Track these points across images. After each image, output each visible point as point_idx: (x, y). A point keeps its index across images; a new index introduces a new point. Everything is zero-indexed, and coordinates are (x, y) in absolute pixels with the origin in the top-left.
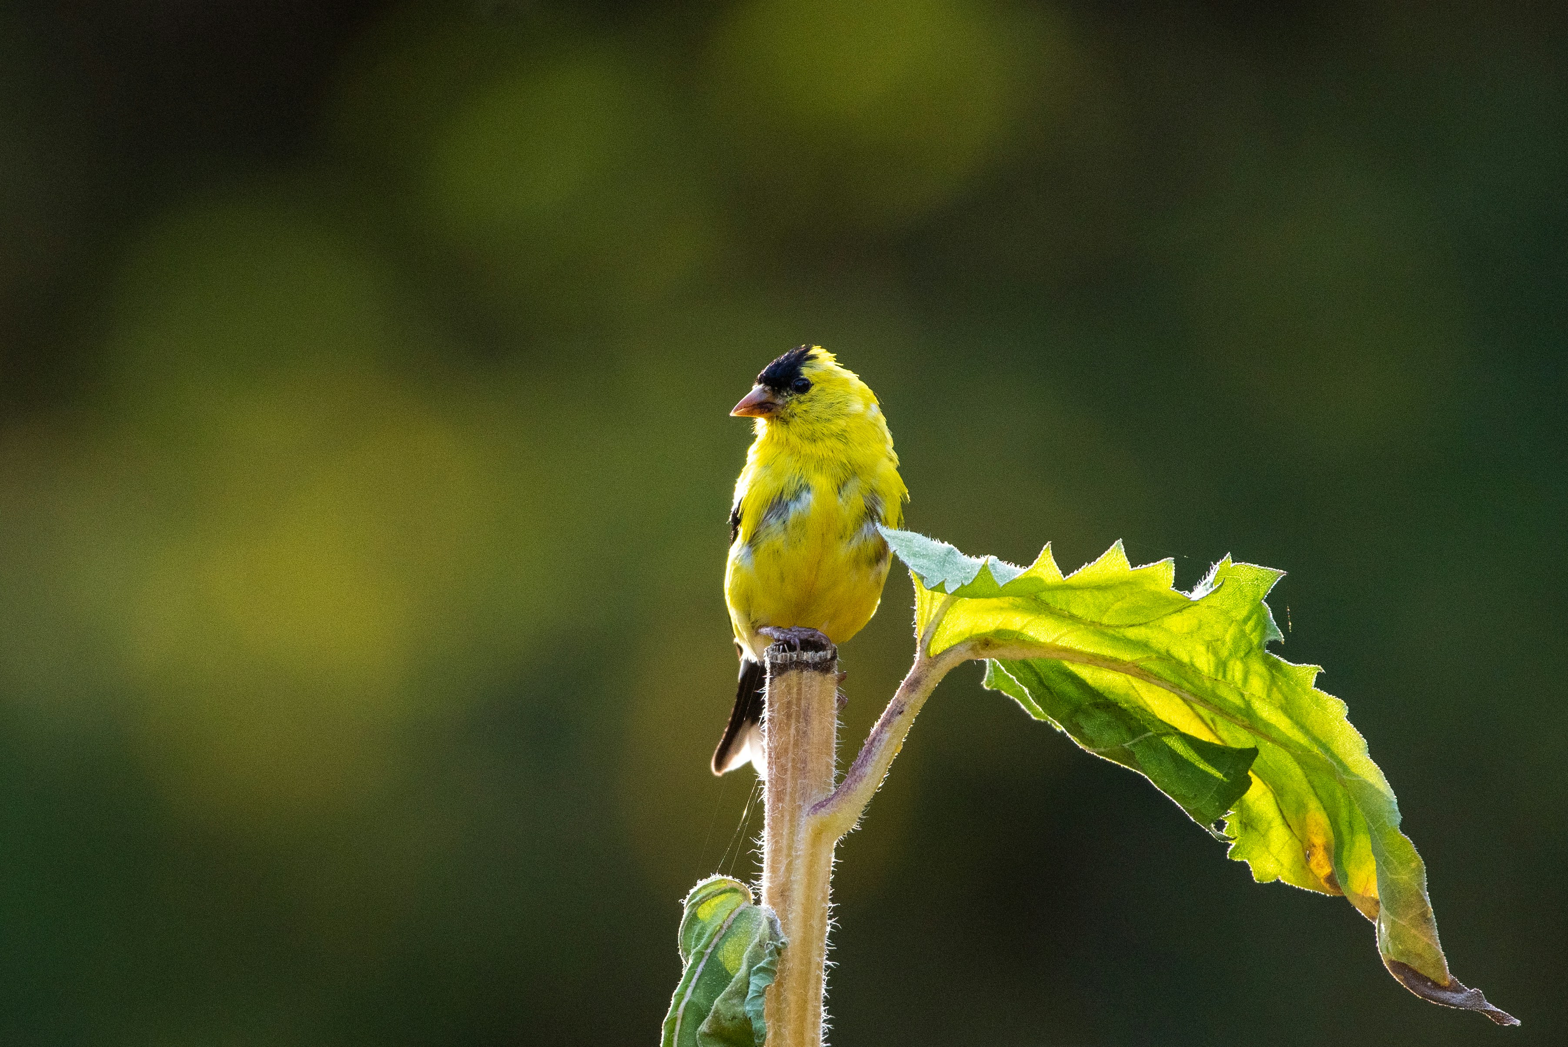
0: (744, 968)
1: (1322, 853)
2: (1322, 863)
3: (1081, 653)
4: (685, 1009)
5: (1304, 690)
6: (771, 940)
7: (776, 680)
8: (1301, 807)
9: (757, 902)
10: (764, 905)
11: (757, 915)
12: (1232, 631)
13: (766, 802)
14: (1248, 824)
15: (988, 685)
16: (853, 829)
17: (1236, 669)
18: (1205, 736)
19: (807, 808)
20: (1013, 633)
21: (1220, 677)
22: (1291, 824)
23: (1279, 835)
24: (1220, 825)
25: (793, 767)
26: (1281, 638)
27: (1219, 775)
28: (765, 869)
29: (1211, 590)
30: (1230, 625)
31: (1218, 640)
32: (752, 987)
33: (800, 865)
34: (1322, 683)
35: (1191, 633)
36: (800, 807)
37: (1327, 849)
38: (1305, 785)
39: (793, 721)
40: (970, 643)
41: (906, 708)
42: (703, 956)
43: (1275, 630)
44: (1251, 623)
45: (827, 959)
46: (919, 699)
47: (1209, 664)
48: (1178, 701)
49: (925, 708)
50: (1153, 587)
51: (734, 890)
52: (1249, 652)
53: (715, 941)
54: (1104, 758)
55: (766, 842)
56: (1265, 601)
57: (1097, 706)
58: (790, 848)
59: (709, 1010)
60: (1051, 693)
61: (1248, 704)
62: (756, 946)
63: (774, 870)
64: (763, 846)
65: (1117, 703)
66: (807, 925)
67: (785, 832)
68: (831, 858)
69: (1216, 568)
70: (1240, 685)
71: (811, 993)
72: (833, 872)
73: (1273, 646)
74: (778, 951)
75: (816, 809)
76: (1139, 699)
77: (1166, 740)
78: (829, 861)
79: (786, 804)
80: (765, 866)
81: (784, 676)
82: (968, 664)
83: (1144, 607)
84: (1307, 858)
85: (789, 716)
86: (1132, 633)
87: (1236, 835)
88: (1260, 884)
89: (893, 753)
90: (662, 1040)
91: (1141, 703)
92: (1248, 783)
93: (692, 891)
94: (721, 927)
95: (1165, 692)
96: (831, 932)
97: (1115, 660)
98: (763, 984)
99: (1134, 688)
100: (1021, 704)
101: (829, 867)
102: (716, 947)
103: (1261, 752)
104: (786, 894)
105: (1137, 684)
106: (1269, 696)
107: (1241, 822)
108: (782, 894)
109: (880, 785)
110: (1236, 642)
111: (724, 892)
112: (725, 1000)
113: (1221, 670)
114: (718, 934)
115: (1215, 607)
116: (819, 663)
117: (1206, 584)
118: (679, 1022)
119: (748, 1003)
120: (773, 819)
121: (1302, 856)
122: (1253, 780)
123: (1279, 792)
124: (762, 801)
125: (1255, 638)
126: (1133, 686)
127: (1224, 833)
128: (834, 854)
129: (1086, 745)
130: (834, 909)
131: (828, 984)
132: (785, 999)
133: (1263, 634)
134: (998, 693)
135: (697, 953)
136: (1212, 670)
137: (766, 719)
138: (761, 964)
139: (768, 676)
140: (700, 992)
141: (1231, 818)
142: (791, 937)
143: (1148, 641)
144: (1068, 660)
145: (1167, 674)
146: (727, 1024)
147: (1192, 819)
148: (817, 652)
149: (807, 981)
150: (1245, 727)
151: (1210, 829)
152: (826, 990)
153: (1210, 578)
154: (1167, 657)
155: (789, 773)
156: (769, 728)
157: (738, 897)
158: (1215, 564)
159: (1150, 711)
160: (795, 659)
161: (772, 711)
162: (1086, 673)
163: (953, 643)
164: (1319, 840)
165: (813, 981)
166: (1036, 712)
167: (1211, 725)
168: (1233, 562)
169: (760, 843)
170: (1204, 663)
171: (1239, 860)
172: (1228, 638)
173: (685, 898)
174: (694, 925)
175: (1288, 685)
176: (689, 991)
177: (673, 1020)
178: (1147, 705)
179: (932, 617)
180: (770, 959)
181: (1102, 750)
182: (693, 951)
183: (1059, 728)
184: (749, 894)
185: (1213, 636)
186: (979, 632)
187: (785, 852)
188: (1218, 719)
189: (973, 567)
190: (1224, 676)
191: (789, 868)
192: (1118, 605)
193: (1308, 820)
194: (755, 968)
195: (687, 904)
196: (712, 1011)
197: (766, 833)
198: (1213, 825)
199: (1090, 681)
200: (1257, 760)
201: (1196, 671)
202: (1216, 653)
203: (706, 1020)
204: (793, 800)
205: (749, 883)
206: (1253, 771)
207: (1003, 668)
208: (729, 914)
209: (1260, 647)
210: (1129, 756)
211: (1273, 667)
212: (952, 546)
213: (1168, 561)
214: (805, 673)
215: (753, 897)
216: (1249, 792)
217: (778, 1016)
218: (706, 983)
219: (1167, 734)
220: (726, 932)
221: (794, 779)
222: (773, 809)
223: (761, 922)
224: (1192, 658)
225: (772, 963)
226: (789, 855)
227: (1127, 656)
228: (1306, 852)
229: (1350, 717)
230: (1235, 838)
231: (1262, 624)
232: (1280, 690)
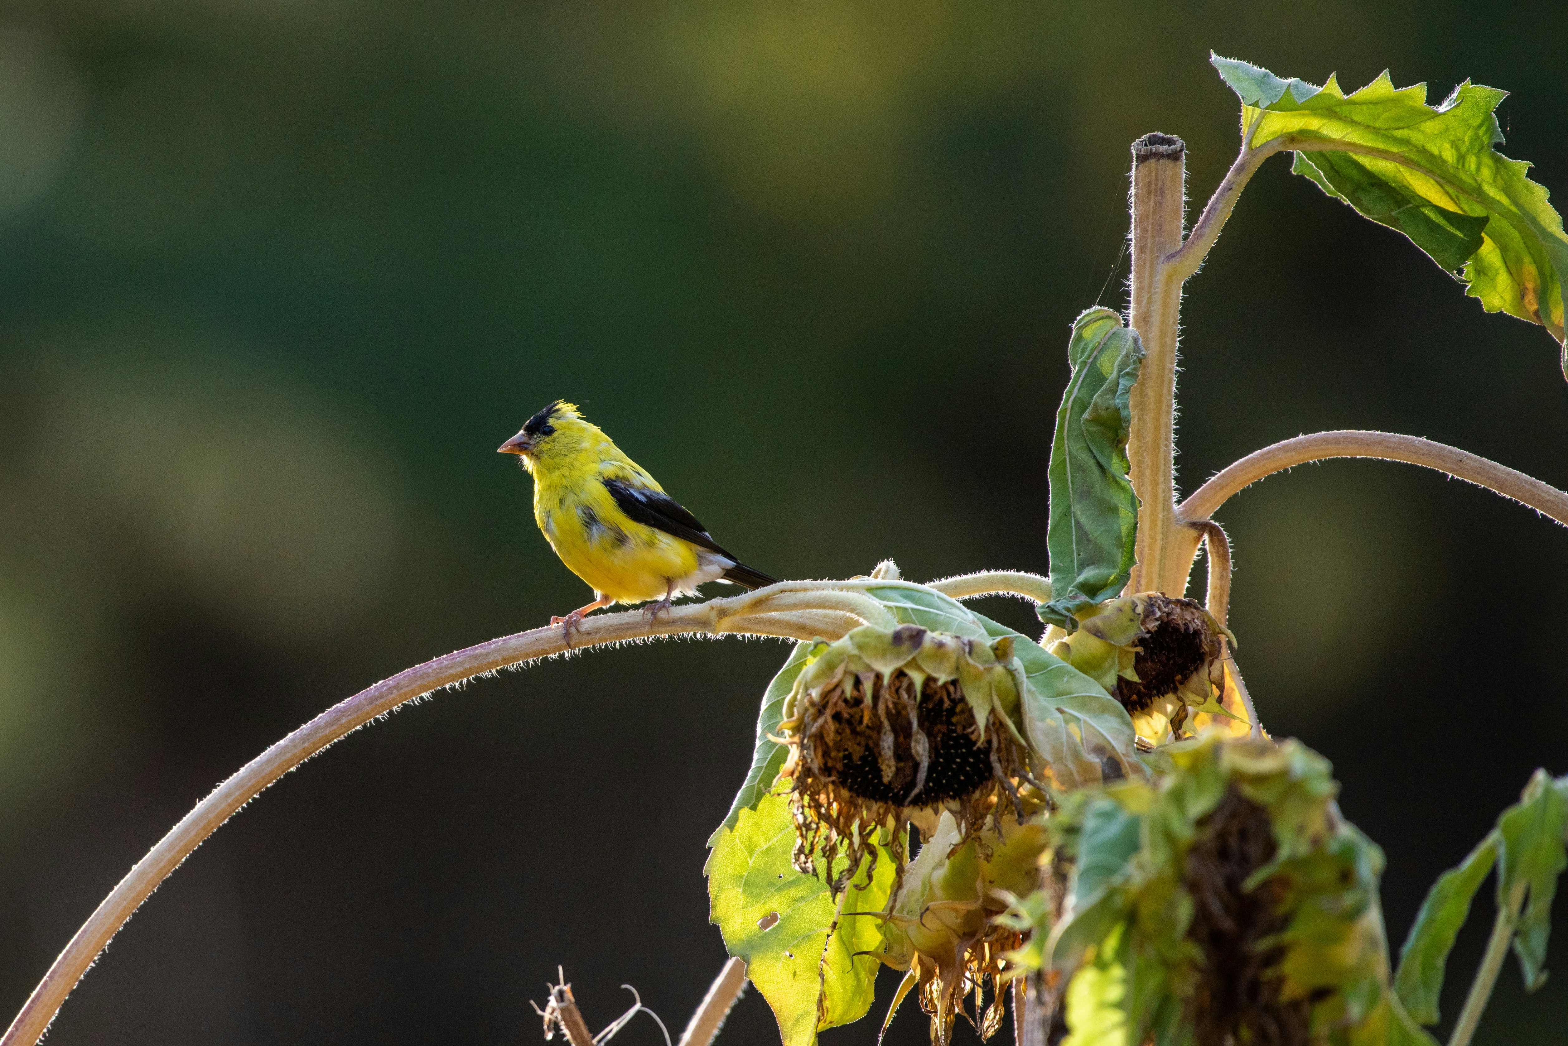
0: (1115, 373)
1: (1532, 294)
2: (1532, 301)
3: (1361, 146)
4: (1074, 402)
5: (1519, 179)
6: (1134, 352)
7: (1141, 166)
8: (1519, 261)
9: (1126, 325)
10: (1131, 327)
11: (1126, 335)
12: (1470, 133)
13: (1133, 254)
14: (1481, 271)
15: (1295, 171)
16: (1195, 273)
17: (1472, 162)
18: (1451, 207)
19: (1162, 258)
20: (1312, 132)
21: (1460, 167)
22: (1512, 272)
23: (1503, 279)
24: (1460, 272)
25: (1152, 228)
26: (1504, 140)
27: (1461, 235)
28: (1132, 301)
29: (1453, 105)
30: (1468, 129)
31: (1459, 140)
32: (1121, 387)
33: (1158, 299)
34: (1531, 174)
35: (1440, 134)
36: (1157, 257)
37: (1535, 291)
38: (1521, 245)
39: (1152, 196)
40: (1281, 139)
41: (1234, 186)
42: (1086, 364)
43: (1499, 135)
44: (1484, 128)
45: (1177, 366)
46: (1244, 179)
47: (1453, 157)
48: (1433, 182)
49: (1249, 185)
50: (1411, 103)
51: (1109, 317)
52: (1481, 149)
53: (1095, 353)
54: (1377, 222)
55: (1132, 283)
56: (1494, 113)
57: (1372, 185)
58: (1150, 286)
59: (1090, 403)
60: (1340, 176)
61: (1480, 186)
62: (1124, 357)
63: (1138, 302)
64: (1130, 285)
65: (1387, 183)
66: (1162, 343)
67: (1147, 275)
68: (1179, 293)
69: (1458, 89)
70: (1474, 173)
71: (1165, 391)
72: (1181, 304)
73: (1498, 147)
74: (1140, 361)
75: (1169, 259)
76: (1405, 181)
77: (1423, 209)
78: (1178, 296)
79: (1147, 256)
80: (1132, 299)
81: (1146, 164)
82: (1279, 154)
83: (1405, 117)
84: (1523, 297)
85: (1149, 192)
86: (1398, 133)
87: (1472, 279)
88: (1488, 313)
89: (1225, 218)
90: (1057, 424)
91: (1405, 183)
92: (1481, 242)
93: (1078, 318)
94: (1099, 344)
95: (1423, 175)
96: (1179, 347)
97: (1386, 152)
98: (1128, 384)
99: (1401, 172)
100: (1319, 185)
101: (1178, 300)
102: (1096, 357)
103: (1491, 220)
104: (1147, 320)
105: (1402, 169)
106: (1494, 181)
107: (1475, 270)
108: (1144, 319)
109: (1215, 241)
110: (1472, 142)
111: (1102, 318)
112: (1101, 396)
113: (1461, 162)
114: (1097, 349)
115: (1458, 116)
116: (1171, 154)
117: (1451, 100)
118: (1069, 411)
119: (1118, 398)
120: (1138, 266)
121: (1519, 296)
122: (1485, 239)
123: (1504, 249)
124: (1130, 253)
125: (1486, 140)
126: (1400, 170)
127: (1463, 277)
128: (1182, 291)
129: (1365, 213)
130: (1182, 330)
131: (1177, 384)
132: (1147, 394)
133: (1491, 137)
134: (1302, 177)
135: (1081, 362)
136: (1455, 161)
137: (1133, 194)
138: (1127, 370)
139: (1134, 163)
140: (1084, 390)
141: (1468, 267)
142: (1152, 351)
143: (1409, 139)
144: (1353, 151)
145: (1423, 162)
146: (1103, 413)
147: (1440, 267)
148: (1169, 146)
149: (1163, 381)
150: (1478, 202)
151: (1453, 274)
152: (1176, 388)
153: (1455, 95)
154: (1423, 151)
155: (1149, 233)
156: (1135, 201)
157: (1112, 322)
158: (1458, 86)
159: (1412, 189)
160: (1154, 151)
161: (1138, 188)
162: (1366, 161)
163: (1269, 139)
164: (1530, 285)
165: (1166, 381)
166: (1329, 189)
167: (1456, 199)
168: (1472, 84)
169: (1128, 283)
170: (1449, 155)
171: (1474, 296)
172: (1466, 139)
173: (1073, 323)
174: (1080, 342)
175: (1507, 174)
176: (1076, 390)
177: (1064, 411)
178: (1410, 185)
179: (1254, 120)
180: (1134, 366)
181: (1376, 216)
182: (1079, 361)
183: (1347, 202)
184: (1120, 320)
185: (1456, 137)
186: (1288, 131)
187: (1146, 289)
188: (1461, 197)
189: (1282, 85)
190: (1463, 166)
191: (1150, 301)
192: (1386, 115)
193: (1523, 271)
194: (1123, 373)
195: (1075, 327)
196: (1092, 404)
197: (1132, 276)
198: (1455, 272)
199: (1368, 167)
200: (1488, 226)
201: (1444, 161)
202: (1457, 149)
203: (1088, 410)
204: (1152, 252)
205: (1121, 313)
206: (1485, 233)
207: (1305, 157)
208: (1105, 335)
209: (1488, 146)
210: (1395, 222)
211: (1497, 161)
212: (1267, 71)
213: (1422, 84)
214: (1161, 161)
215: (1123, 322)
216: (1482, 248)
217: (1142, 407)
218: (1088, 384)
219: (1424, 206)
220: (1103, 347)
221: (1153, 237)
222: (1137, 259)
223: (1128, 340)
224: (1440, 152)
225: (1135, 369)
226: (1149, 292)
227: (1395, 149)
228: (1521, 294)
229: (1551, 200)
230: (1471, 281)
231: (1491, 130)
232: (1502, 177)
